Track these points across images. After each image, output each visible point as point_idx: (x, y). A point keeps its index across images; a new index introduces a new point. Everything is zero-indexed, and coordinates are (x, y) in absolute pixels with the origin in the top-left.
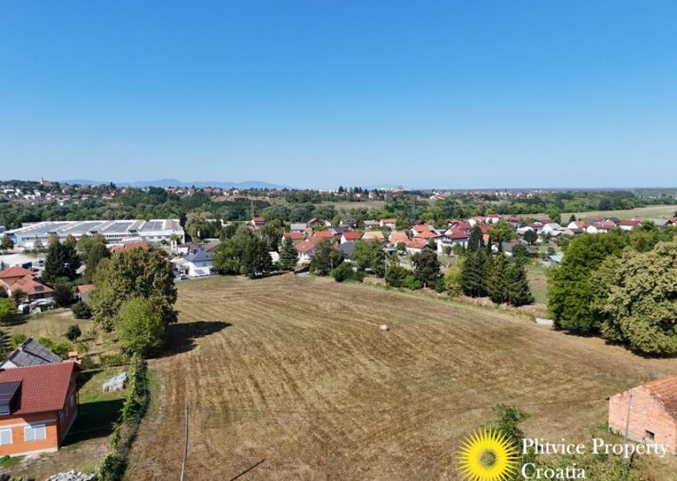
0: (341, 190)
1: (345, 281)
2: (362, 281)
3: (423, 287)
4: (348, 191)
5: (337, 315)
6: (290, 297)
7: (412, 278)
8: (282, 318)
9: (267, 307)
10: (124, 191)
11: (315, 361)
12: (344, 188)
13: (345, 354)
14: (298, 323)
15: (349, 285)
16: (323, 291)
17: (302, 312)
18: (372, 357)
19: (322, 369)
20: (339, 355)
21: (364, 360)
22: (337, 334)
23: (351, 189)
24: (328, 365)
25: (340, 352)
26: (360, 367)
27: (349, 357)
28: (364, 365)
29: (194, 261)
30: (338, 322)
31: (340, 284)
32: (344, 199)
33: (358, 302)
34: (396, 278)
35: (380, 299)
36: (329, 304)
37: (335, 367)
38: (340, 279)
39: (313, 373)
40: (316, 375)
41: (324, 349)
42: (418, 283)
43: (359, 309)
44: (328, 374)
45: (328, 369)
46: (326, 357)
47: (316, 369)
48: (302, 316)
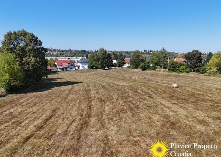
0: (145, 51)
1: (146, 70)
2: (156, 70)
3: (191, 71)
4: (148, 51)
5: (142, 81)
6: (118, 75)
7: (184, 67)
8: (110, 81)
9: (105, 78)
10: (73, 51)
11: (121, 101)
12: (146, 50)
13: (147, 98)
14: (118, 83)
15: (148, 72)
16: (135, 73)
17: (122, 79)
18: (174, 102)
19: (125, 108)
20: (142, 99)
21: (166, 103)
22: (141, 88)
23: (149, 50)
24: (132, 105)
25: (143, 97)
26: (165, 109)
27: (151, 100)
28: (169, 107)
29: (81, 63)
30: (142, 83)
31: (143, 71)
32: (146, 54)
33: (154, 77)
34: (174, 67)
35: (166, 76)
36: (137, 77)
37: (138, 107)
38: (144, 69)
39: (115, 110)
40: (117, 112)
41: (130, 95)
42: (188, 69)
43: (155, 79)
44: (129, 113)
45: (131, 108)
46: (131, 99)
47: (118, 107)
48: (121, 81)
